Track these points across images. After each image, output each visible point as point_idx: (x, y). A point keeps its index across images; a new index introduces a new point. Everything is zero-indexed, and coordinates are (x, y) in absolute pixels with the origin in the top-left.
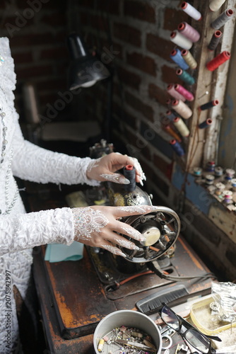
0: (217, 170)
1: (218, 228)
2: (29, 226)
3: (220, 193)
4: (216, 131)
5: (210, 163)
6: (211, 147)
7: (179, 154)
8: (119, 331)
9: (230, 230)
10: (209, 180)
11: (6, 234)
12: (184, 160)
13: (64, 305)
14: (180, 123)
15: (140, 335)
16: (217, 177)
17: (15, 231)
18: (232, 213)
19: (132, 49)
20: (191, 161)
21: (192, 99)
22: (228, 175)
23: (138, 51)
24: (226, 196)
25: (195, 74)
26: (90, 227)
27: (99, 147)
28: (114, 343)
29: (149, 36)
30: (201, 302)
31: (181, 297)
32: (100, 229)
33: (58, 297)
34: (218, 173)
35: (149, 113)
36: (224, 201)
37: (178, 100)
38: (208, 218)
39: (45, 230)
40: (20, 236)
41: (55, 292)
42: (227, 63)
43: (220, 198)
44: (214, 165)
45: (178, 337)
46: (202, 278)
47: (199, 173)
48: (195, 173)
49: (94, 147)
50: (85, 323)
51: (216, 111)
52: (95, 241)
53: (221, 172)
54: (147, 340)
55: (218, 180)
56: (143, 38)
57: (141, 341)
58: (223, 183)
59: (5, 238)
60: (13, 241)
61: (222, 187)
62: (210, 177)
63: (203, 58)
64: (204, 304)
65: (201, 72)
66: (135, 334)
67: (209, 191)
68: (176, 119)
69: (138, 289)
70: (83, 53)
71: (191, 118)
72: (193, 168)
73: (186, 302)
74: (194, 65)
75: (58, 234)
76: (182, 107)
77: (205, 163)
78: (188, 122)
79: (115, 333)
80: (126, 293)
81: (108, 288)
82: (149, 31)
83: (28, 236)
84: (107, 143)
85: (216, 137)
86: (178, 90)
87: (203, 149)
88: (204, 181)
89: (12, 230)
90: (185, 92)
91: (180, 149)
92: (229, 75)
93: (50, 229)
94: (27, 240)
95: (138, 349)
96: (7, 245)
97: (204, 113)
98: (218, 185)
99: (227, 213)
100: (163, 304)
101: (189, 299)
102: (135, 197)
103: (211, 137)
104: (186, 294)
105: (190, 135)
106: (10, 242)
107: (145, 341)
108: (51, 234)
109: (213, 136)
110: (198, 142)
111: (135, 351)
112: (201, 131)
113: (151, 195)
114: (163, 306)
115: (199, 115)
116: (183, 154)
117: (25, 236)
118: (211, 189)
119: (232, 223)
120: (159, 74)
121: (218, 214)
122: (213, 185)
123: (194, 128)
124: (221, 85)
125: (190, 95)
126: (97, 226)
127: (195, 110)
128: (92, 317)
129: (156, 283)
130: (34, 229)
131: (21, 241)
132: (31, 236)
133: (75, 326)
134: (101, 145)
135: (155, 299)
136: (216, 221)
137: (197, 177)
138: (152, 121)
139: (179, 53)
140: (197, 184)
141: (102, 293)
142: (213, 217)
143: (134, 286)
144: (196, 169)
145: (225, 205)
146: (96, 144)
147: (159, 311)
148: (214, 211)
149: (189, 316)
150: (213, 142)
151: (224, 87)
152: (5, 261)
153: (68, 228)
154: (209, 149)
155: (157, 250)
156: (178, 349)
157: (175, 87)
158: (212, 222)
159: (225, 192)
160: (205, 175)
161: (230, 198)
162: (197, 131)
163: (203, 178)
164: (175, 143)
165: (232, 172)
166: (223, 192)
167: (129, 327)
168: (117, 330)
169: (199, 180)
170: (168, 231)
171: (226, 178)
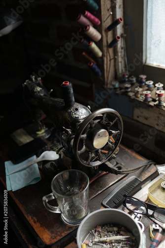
0: (131, 79)
1: (143, 124)
3: (139, 96)
4: (122, 48)
5: (124, 76)
6: (121, 62)
7: (96, 74)
8: (96, 232)
9: (156, 122)
10: (127, 88)
12: (101, 79)
13: (38, 224)
14: (93, 45)
15: (115, 229)
16: (132, 84)
18: (155, 108)
20: (108, 78)
21: (99, 23)
22: (142, 79)
24: (146, 95)
27: (30, 82)
28: (95, 244)
30: (154, 184)
31: (136, 186)
33: (31, 219)
34: (133, 81)
36: (146, 99)
37: (89, 26)
38: (133, 119)
41: (26, 216)
43: (141, 99)
44: (127, 76)
45: (146, 219)
46: (146, 165)
47: (117, 85)
48: (114, 86)
49: (25, 83)
50: (63, 235)
51: (119, 29)
53: (134, 80)
54: (123, 231)
55: (134, 86)
57: (118, 233)
58: (141, 87)
61: (140, 90)
62: (128, 86)
64: (156, 186)
66: (111, 229)
67: (130, 97)
68: (90, 43)
69: (99, 190)
71: (101, 39)
72: (111, 81)
73: (141, 189)
76: (92, 30)
77: (118, 77)
78: (99, 44)
79: (93, 235)
84: (36, 79)
85: (123, 53)
86: (86, 17)
87: (115, 66)
88: (123, 90)
90: (92, 17)
91: (98, 70)
95: (118, 242)
97: (110, 33)
98: (136, 89)
99: (151, 109)
100: (125, 196)
101: (142, 186)
103: (120, 54)
104: (139, 182)
105: (103, 55)
107: (121, 233)
109: (121, 53)
110: (110, 60)
111: (116, 244)
112: (111, 50)
113: (89, 106)
115: (107, 36)
116: (100, 73)
118: (131, 94)
119: (156, 115)
121: (142, 113)
122: (131, 91)
123: (105, 49)
124: (120, 7)
125: (97, 20)
127: (103, 32)
129: (112, 181)
133: (55, 240)
134: (31, 80)
135: (116, 194)
136: (141, 120)
137: (115, 89)
140: (117, 94)
142: (138, 117)
143: (94, 189)
144: (114, 83)
145: (147, 103)
146: (27, 81)
147: (124, 203)
148: (137, 112)
149: (148, 199)
150: (122, 58)
151: (122, 9)
154: (120, 64)
155: (107, 152)
156: (151, 229)
157: (84, 14)
158: (138, 121)
159: (145, 92)
160: (122, 86)
161: (150, 96)
162: (108, 51)
163: (121, 89)
164: (93, 64)
165: (144, 77)
166: (142, 93)
167: (103, 225)
168: (93, 231)
169: (118, 92)
170: (113, 132)
171: (140, 83)
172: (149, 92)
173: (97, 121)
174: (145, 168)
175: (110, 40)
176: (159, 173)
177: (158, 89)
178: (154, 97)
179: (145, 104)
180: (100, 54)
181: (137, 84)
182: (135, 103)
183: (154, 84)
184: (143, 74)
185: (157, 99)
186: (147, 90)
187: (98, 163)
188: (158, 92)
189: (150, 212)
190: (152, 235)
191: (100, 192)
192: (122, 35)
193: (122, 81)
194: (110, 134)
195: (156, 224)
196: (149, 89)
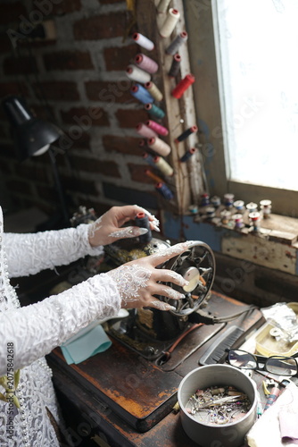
0: (213, 200)
1: (237, 259)
2: (72, 304)
3: (227, 222)
4: (198, 161)
5: (203, 196)
6: (198, 179)
7: (166, 197)
8: (197, 397)
9: (252, 255)
10: (210, 213)
11: (52, 320)
12: (173, 203)
13: (122, 398)
14: (161, 162)
15: (222, 390)
16: (216, 207)
17: (60, 314)
18: (250, 236)
19: (67, 106)
20: (182, 201)
21: (167, 133)
22: (228, 200)
23: (78, 105)
24: (237, 221)
25: (163, 105)
26: (135, 284)
27: (80, 216)
28: (199, 411)
29: (87, 85)
31: (239, 338)
32: (146, 283)
33: (110, 394)
34: (216, 203)
35: (111, 169)
36: (237, 226)
37: (154, 138)
38: (221, 254)
39: (90, 304)
40: (67, 319)
41: (103, 391)
42: (190, 88)
43: (231, 225)
44: (207, 198)
45: (258, 377)
46: (248, 311)
47: (196, 210)
48: (191, 211)
49: (74, 218)
50: (158, 405)
52: (145, 299)
53: (218, 201)
54: (231, 391)
55: (218, 210)
56: (81, 89)
57: (226, 395)
58: (228, 210)
59: (52, 325)
60: (61, 327)
61: (228, 214)
62: (211, 209)
63: (167, 87)
64: (264, 335)
65: (168, 102)
66: (216, 391)
67: (214, 224)
68: (156, 159)
69: (192, 349)
70: (27, 116)
71: (171, 153)
72: (187, 206)
73: (245, 341)
74: (159, 96)
75: (104, 305)
76: (159, 144)
77: (196, 199)
78: (169, 159)
79: (194, 401)
80: (181, 358)
81: (159, 362)
82: (87, 79)
83: (75, 316)
84: (87, 210)
85: (199, 167)
86: (151, 128)
87: (190, 184)
88: (204, 217)
89: (56, 314)
90: (158, 127)
91: (168, 192)
92: (195, 99)
93: (94, 300)
94: (75, 322)
95: (228, 404)
96: (56, 334)
97: (181, 145)
98: (223, 213)
99: (244, 238)
100: (227, 351)
101: (247, 337)
102: (155, 246)
103: (195, 169)
104: (242, 333)
105: (174, 173)
106: (58, 329)
107: (230, 393)
108: (97, 306)
109: (196, 167)
110: (184, 177)
111: (225, 407)
112: (184, 166)
113: (168, 241)
114: (227, 354)
115: (177, 148)
116: (172, 196)
117: (71, 317)
118: (216, 221)
119: (253, 246)
120: (113, 121)
121: (233, 244)
122: (216, 217)
123: (176, 164)
124: (191, 112)
125: (164, 130)
126: (141, 281)
127: (173, 144)
128: (161, 395)
129: (206, 336)
130: (79, 307)
131: (70, 323)
132: (79, 314)
133: (149, 413)
134: (81, 213)
135: (215, 350)
136: (233, 253)
137: (193, 215)
138: (118, 176)
139: (141, 88)
140: (198, 223)
141: (156, 369)
142: (228, 250)
143: (185, 348)
144: (191, 208)
145: (239, 230)
146: (75, 214)
147: (227, 360)
148: (227, 244)
149: (256, 352)
150: (199, 174)
151: (193, 113)
152: (31, 377)
153: (113, 294)
154: (196, 182)
155: (197, 297)
156: (265, 386)
157: (147, 124)
158: (228, 256)
159: (235, 217)
160: (202, 210)
161: (241, 221)
162: (180, 167)
163: (201, 214)
164: (162, 186)
165: (230, 197)
166: (231, 218)
167: (205, 389)
168: (194, 397)
169: (198, 219)
170: (204, 269)
171: (227, 205)
172: (239, 216)
173: (184, 258)
174: (247, 315)
175: (182, 153)
176: (266, 318)
177: (251, 211)
178: (247, 223)
179: (236, 233)
180: (170, 171)
181: (222, 207)
182: (223, 232)
183: (245, 205)
184: (229, 192)
185: (251, 224)
186: (237, 213)
187: (189, 311)
188: (252, 216)
189: (261, 366)
190: (267, 391)
191: (193, 350)
192: (196, 146)
193: (202, 204)
194: (201, 272)
195: (270, 379)
196: (239, 211)
